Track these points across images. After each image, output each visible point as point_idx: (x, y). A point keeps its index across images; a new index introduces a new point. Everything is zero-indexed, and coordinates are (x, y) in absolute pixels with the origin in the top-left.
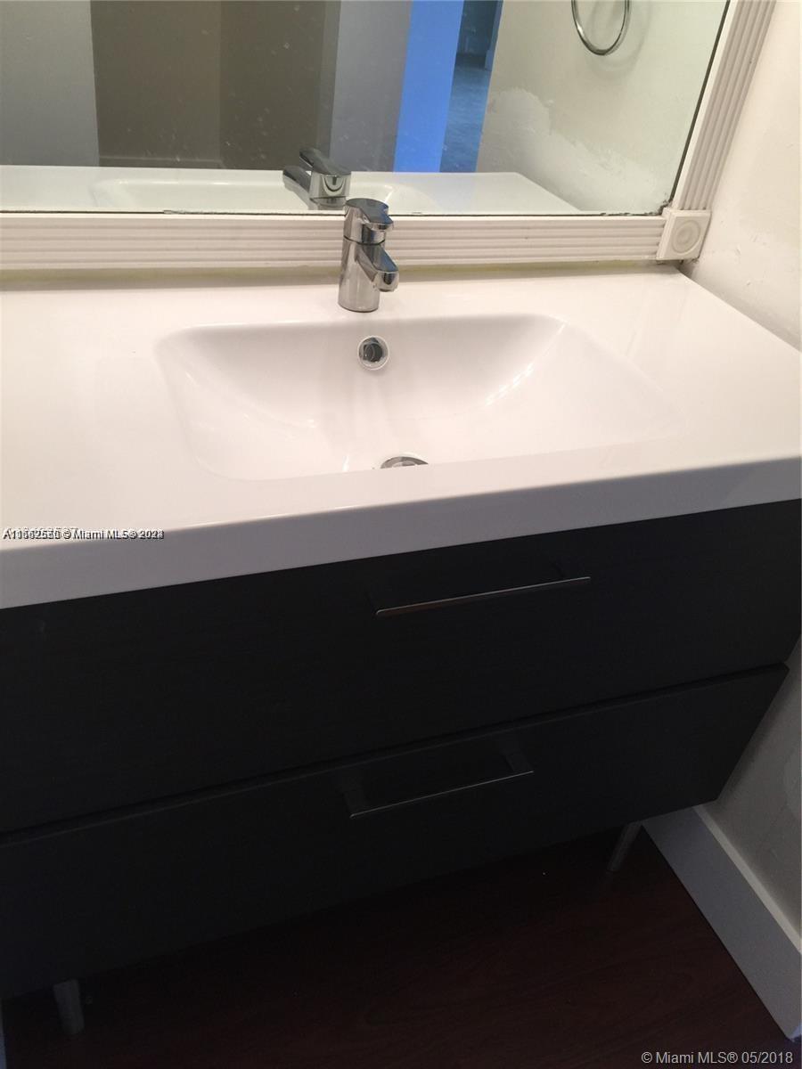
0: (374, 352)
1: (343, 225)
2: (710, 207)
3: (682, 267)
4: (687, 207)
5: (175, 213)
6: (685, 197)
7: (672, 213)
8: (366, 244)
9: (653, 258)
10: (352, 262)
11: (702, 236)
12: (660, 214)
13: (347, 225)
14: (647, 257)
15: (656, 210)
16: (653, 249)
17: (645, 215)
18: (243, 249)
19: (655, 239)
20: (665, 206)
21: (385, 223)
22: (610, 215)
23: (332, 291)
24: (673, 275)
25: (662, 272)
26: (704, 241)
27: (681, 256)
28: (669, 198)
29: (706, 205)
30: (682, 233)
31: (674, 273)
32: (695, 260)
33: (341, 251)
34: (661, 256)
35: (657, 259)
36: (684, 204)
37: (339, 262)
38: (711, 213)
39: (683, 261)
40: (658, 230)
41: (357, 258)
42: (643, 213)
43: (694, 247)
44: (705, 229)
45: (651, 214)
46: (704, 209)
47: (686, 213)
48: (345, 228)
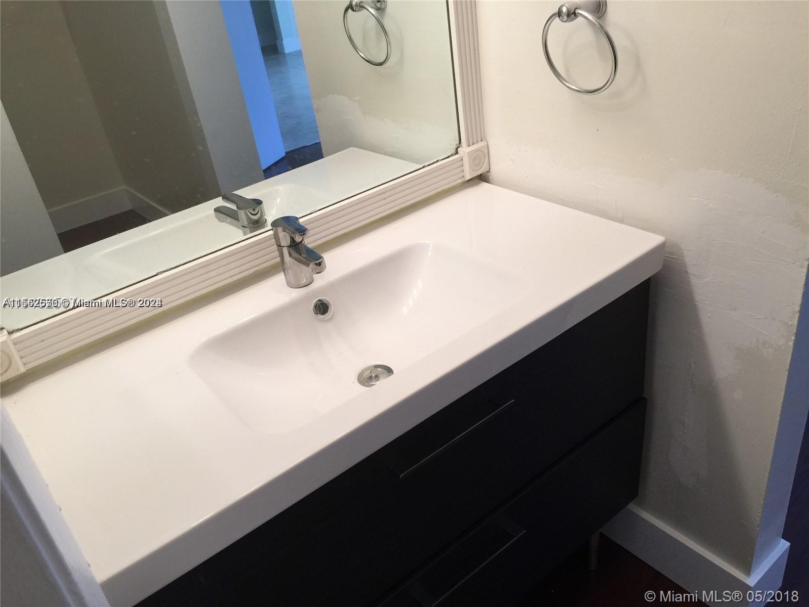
0: (322, 308)
1: (273, 236)
2: (485, 138)
3: (483, 178)
4: (471, 144)
5: (165, 271)
6: (468, 140)
7: (464, 150)
8: (293, 246)
9: (463, 180)
10: (287, 258)
11: (487, 156)
12: (457, 153)
13: (276, 236)
14: (460, 181)
15: (453, 151)
16: (462, 174)
17: (448, 157)
18: (215, 276)
19: (461, 169)
20: (458, 148)
21: (302, 231)
22: (428, 165)
23: (280, 278)
24: (479, 185)
25: (472, 186)
26: (489, 158)
27: (479, 173)
28: (458, 142)
29: (482, 138)
30: (475, 159)
31: (478, 184)
32: (489, 172)
33: (277, 252)
34: (468, 178)
35: (466, 179)
36: (469, 143)
37: (279, 259)
38: (487, 141)
39: (481, 174)
40: (460, 163)
41: (290, 255)
42: (447, 156)
43: (485, 164)
44: (486, 151)
45: (452, 155)
46: (482, 140)
47: (472, 148)
48: (275, 238)
